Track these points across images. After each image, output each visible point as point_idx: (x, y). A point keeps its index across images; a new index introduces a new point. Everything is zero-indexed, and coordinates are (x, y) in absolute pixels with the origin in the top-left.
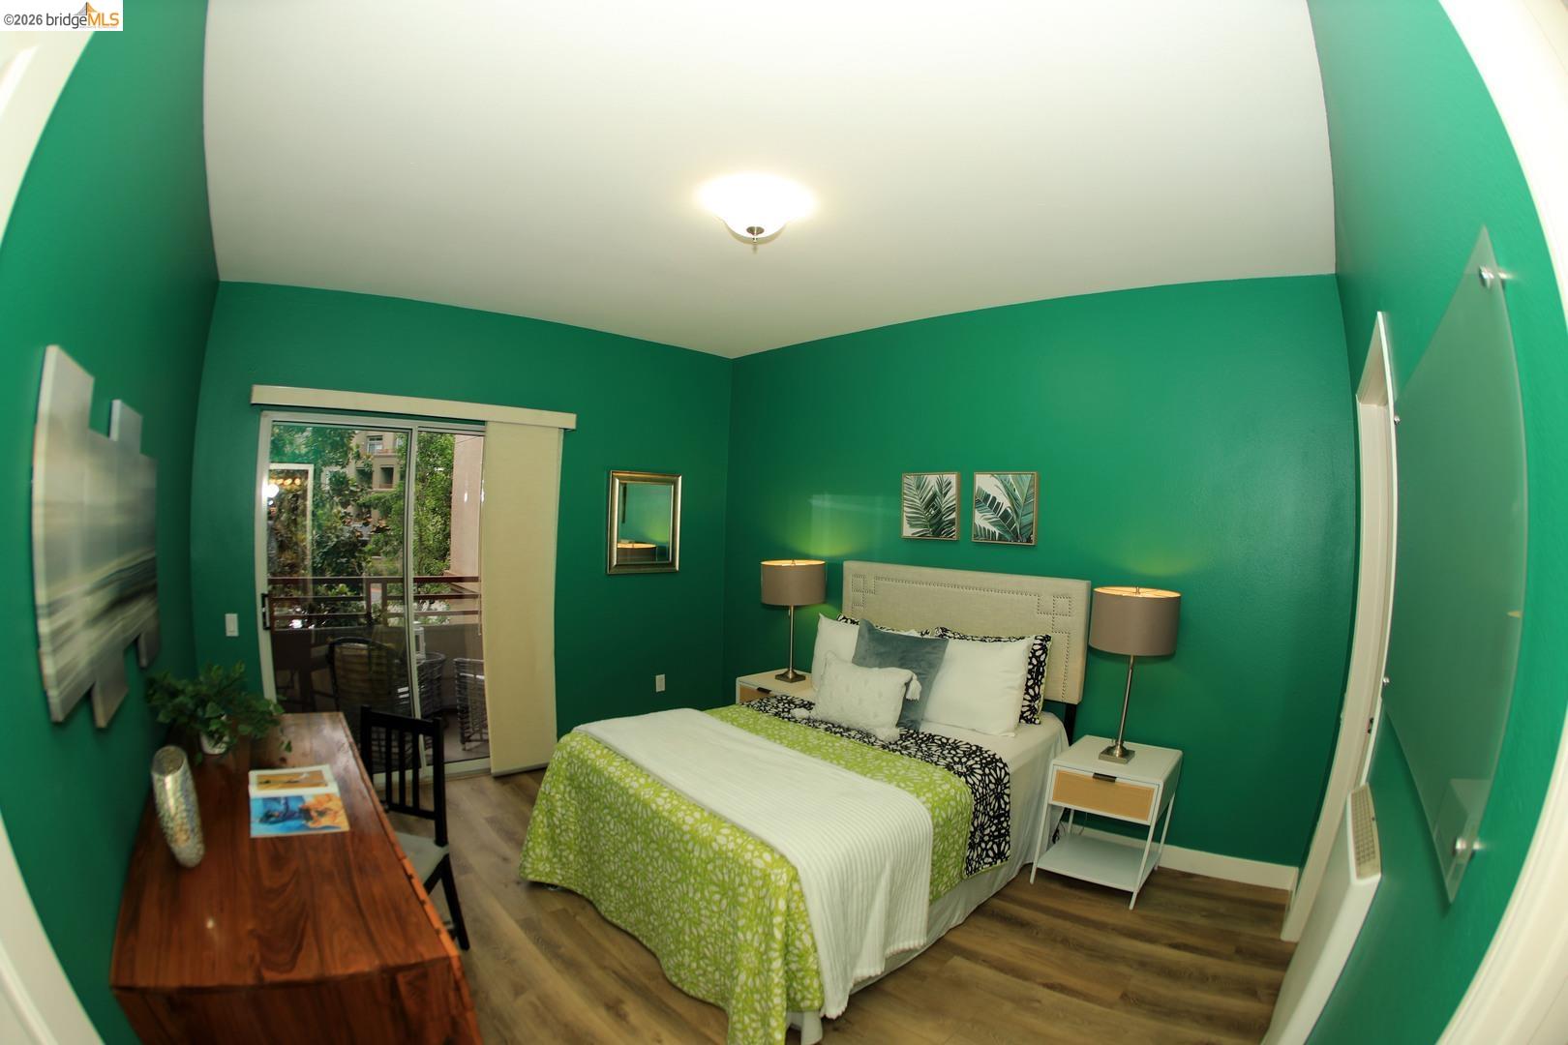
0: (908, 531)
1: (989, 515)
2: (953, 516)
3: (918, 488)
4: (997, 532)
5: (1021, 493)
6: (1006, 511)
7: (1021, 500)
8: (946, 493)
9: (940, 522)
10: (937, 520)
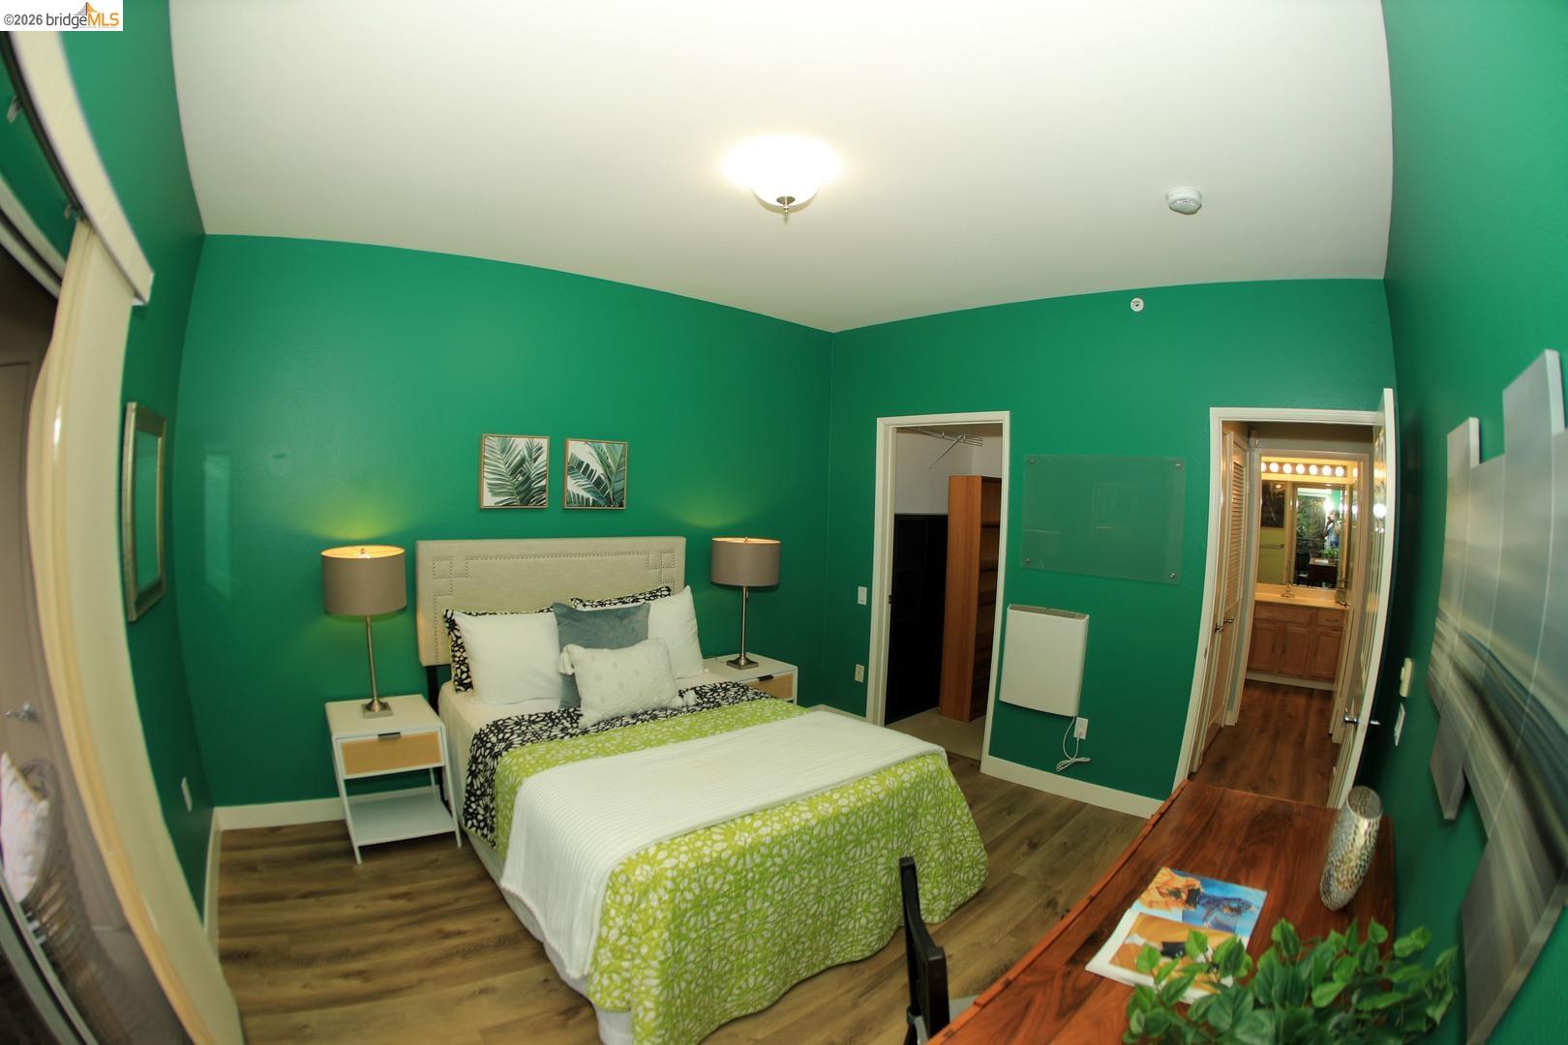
0: (489, 500)
1: (583, 482)
2: (543, 483)
3: (503, 451)
4: (591, 498)
5: (614, 461)
6: (599, 477)
7: (614, 468)
8: (536, 459)
9: (529, 489)
10: (524, 487)
